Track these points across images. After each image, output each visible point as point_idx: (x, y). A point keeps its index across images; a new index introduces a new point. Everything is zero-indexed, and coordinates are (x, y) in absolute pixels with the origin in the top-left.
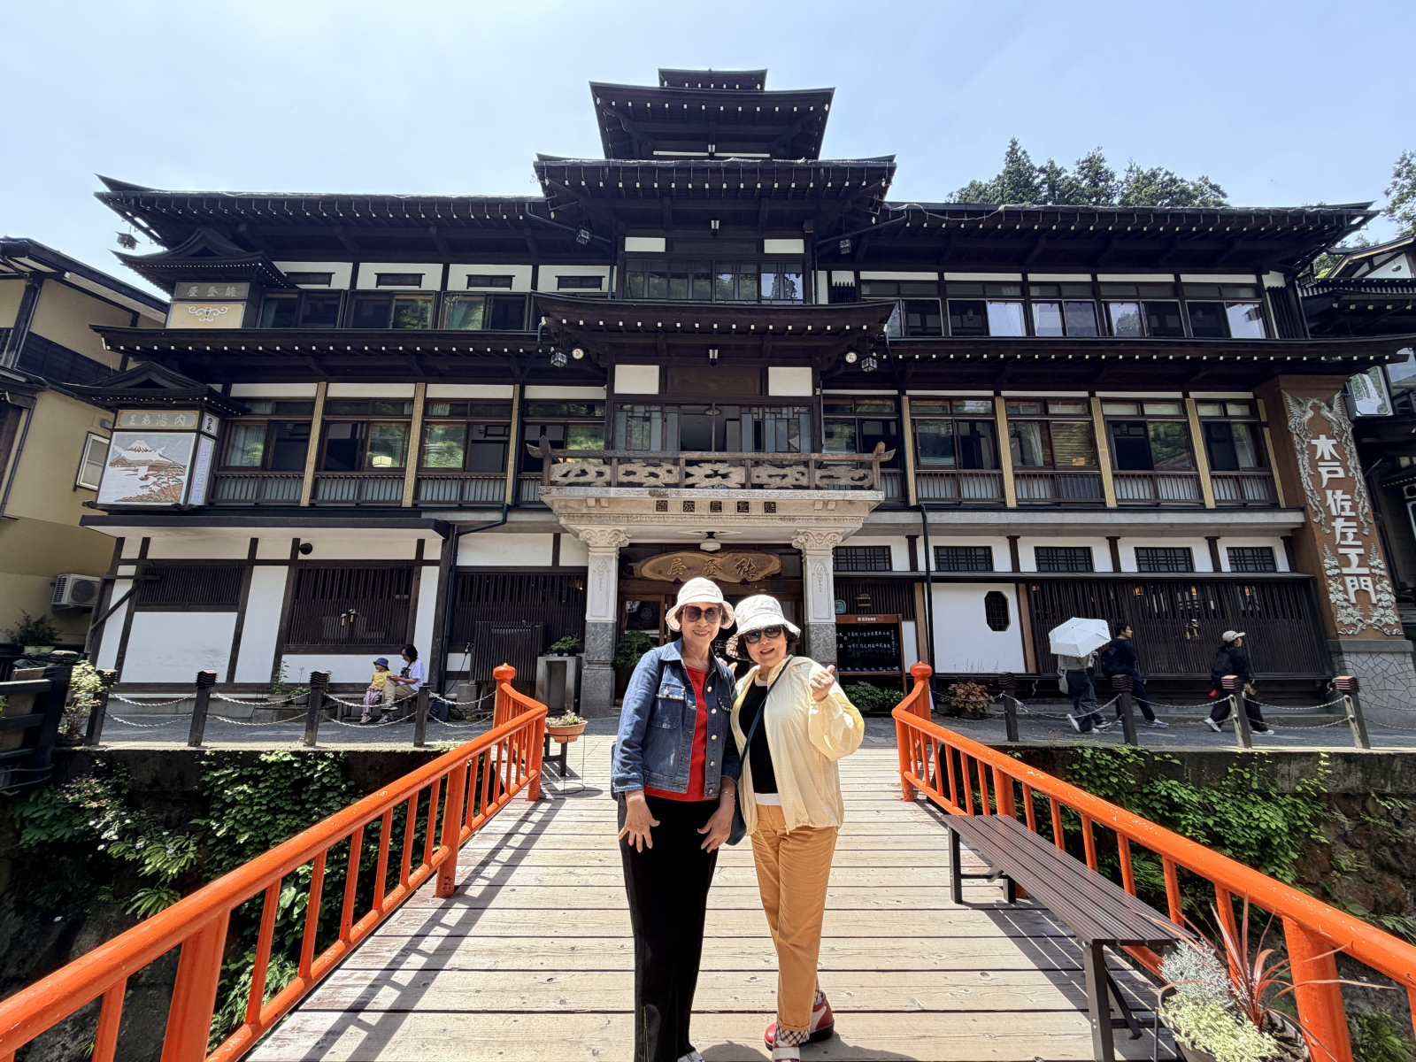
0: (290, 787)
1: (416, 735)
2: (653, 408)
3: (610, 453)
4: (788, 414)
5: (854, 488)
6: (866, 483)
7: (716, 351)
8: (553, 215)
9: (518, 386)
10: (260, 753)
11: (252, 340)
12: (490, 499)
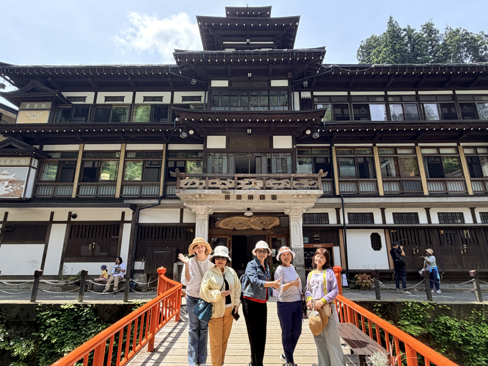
0: (73, 319)
1: (124, 297)
2: (223, 154)
3: (205, 175)
4: (282, 156)
5: (311, 189)
6: (315, 186)
7: (250, 130)
8: (180, 72)
9: (165, 144)
10: (61, 305)
11: (53, 128)
12: (153, 194)
